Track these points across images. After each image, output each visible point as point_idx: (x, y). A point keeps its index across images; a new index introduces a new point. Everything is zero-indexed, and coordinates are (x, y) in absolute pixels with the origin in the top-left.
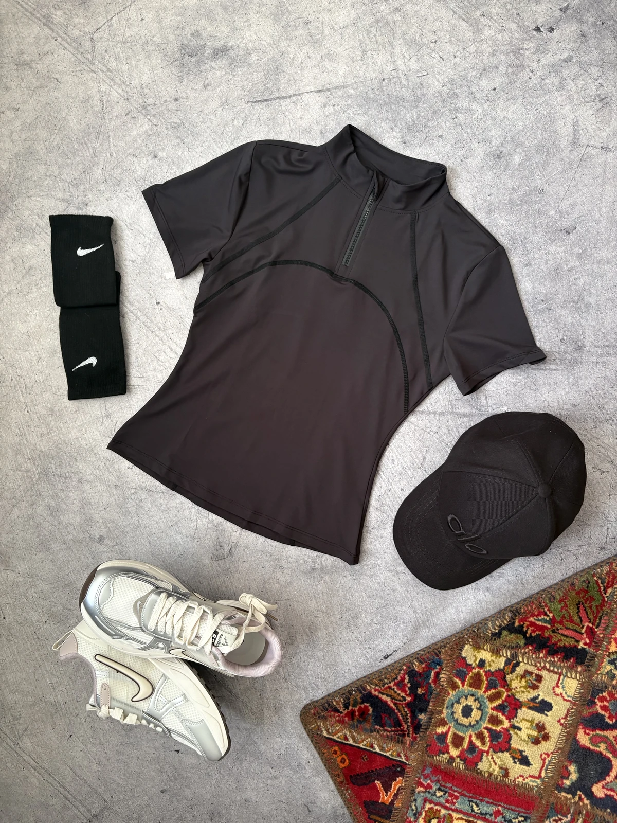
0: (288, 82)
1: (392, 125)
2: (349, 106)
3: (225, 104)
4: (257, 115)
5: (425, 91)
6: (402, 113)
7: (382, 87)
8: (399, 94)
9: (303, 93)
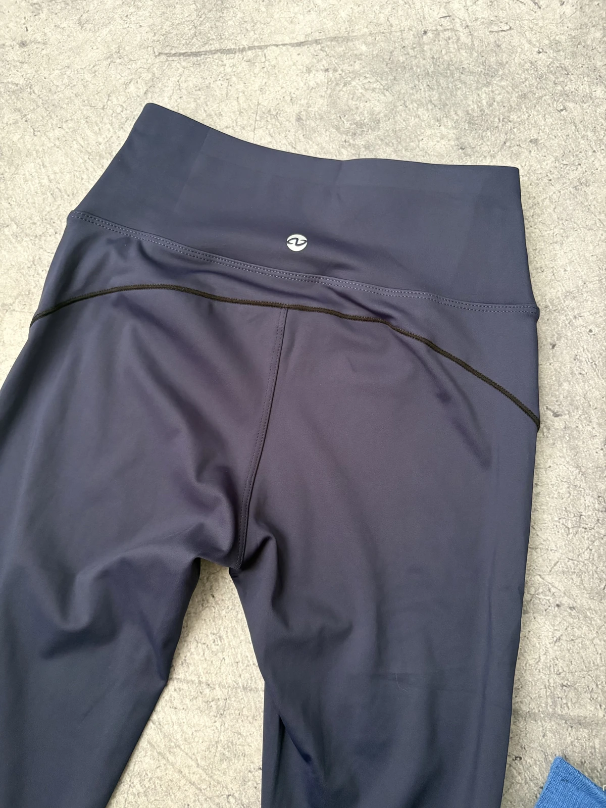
0: (240, 24)
1: (439, 114)
2: (356, 75)
3: (115, 56)
4: (175, 79)
5: (505, 58)
6: (459, 92)
7: (420, 45)
8: (454, 60)
9: (266, 46)
